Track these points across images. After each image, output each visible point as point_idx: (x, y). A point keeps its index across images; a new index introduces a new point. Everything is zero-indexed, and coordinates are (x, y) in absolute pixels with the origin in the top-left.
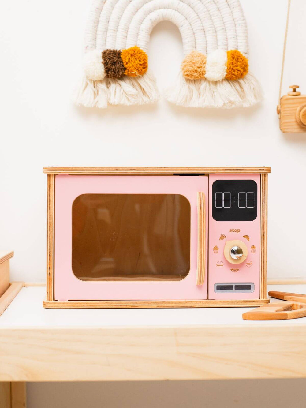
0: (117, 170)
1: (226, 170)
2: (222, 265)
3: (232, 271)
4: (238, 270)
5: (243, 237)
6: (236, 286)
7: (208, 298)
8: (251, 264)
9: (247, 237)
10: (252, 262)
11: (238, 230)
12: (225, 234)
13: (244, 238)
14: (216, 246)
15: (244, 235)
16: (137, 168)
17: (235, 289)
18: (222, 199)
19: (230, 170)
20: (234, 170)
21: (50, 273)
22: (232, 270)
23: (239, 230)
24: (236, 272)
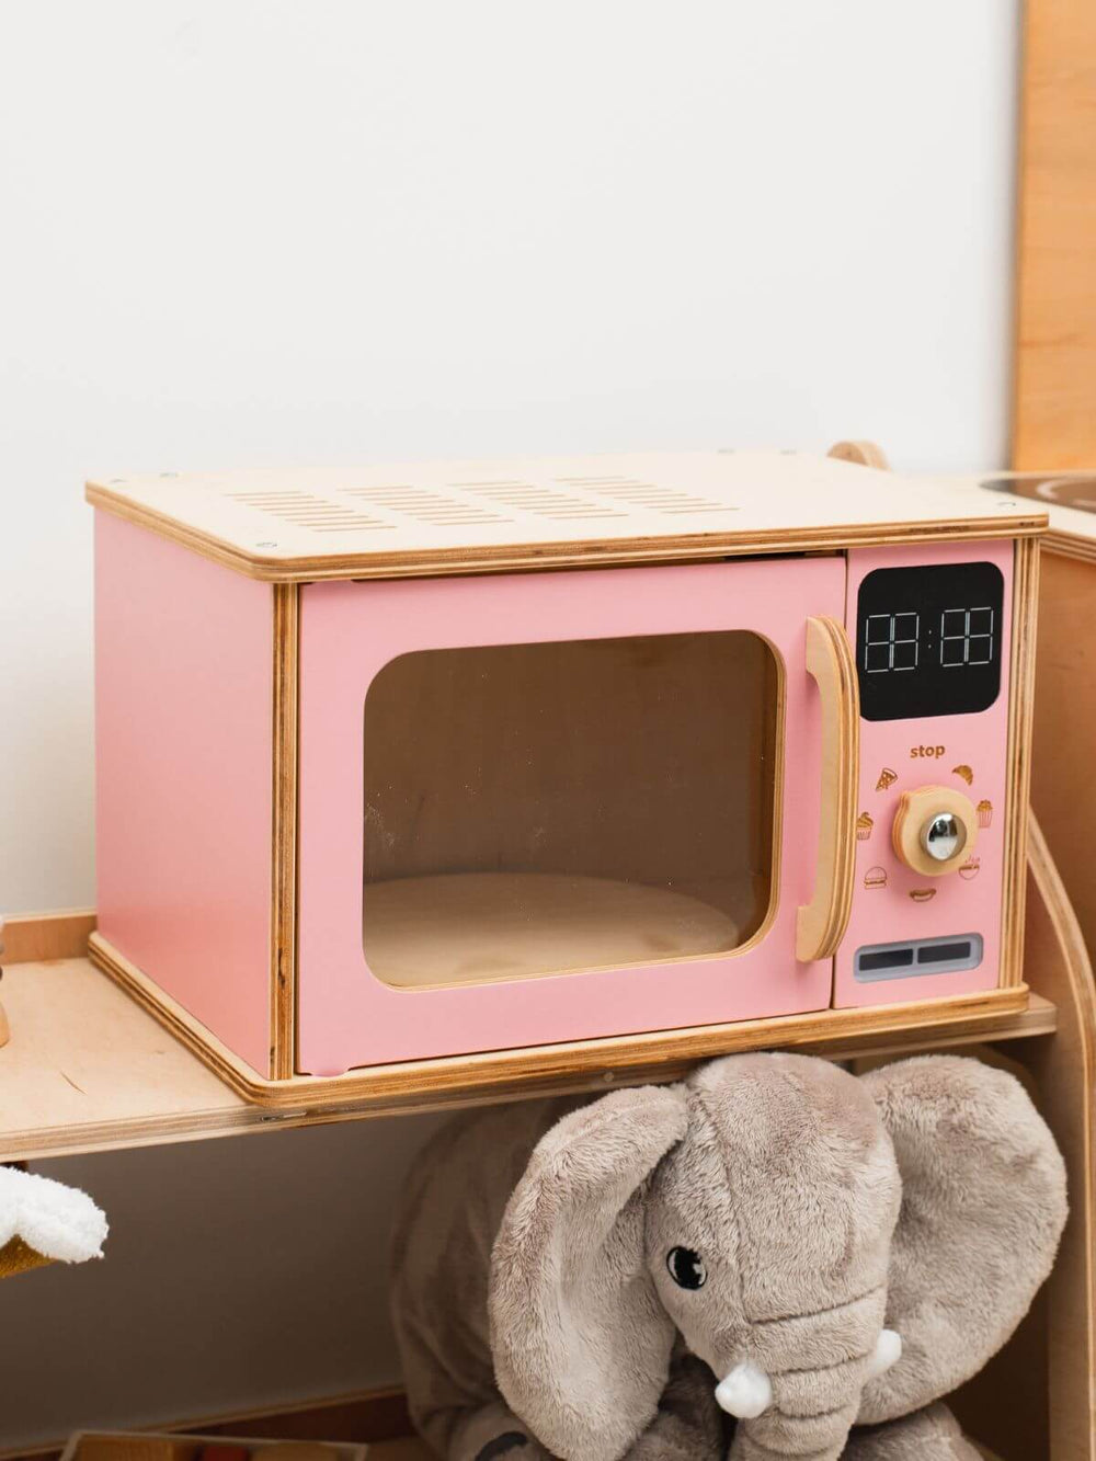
0: (538, 553)
1: (912, 532)
2: (882, 882)
3: (916, 897)
4: (933, 892)
5: (955, 771)
6: (921, 951)
7: (832, 1006)
8: (977, 867)
9: (965, 771)
10: (979, 859)
11: (938, 748)
12: (895, 768)
13: (955, 774)
14: (865, 814)
15: (956, 766)
16: (609, 541)
17: (920, 961)
18: (888, 640)
19: (926, 531)
20: (937, 530)
21: (284, 972)
22: (913, 895)
23: (940, 751)
24: (927, 900)
